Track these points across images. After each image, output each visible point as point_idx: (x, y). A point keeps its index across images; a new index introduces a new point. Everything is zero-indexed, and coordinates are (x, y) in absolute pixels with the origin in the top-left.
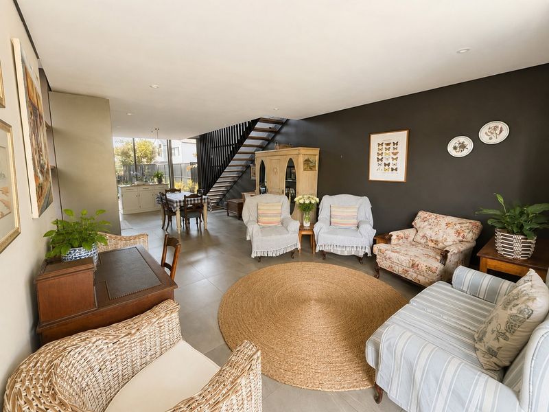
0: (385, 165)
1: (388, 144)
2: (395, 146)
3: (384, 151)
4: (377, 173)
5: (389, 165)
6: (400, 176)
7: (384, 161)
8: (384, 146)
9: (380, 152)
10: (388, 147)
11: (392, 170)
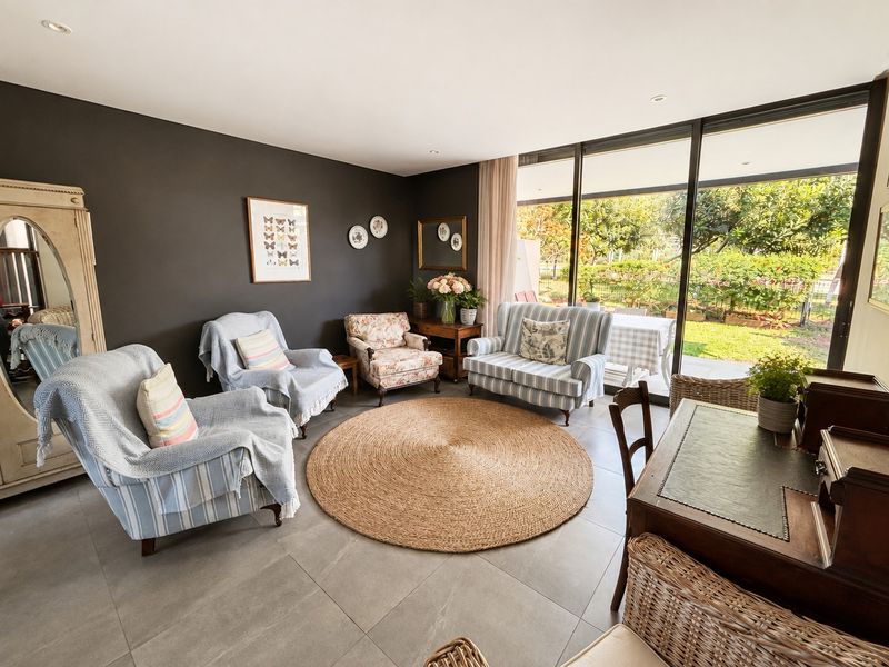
0: (280, 255)
1: (281, 222)
2: (292, 227)
3: (275, 230)
4: (267, 270)
5: (285, 255)
6: (302, 273)
7: (278, 248)
8: (275, 223)
9: (269, 233)
10: (281, 226)
11: (292, 263)
